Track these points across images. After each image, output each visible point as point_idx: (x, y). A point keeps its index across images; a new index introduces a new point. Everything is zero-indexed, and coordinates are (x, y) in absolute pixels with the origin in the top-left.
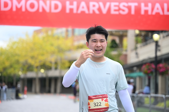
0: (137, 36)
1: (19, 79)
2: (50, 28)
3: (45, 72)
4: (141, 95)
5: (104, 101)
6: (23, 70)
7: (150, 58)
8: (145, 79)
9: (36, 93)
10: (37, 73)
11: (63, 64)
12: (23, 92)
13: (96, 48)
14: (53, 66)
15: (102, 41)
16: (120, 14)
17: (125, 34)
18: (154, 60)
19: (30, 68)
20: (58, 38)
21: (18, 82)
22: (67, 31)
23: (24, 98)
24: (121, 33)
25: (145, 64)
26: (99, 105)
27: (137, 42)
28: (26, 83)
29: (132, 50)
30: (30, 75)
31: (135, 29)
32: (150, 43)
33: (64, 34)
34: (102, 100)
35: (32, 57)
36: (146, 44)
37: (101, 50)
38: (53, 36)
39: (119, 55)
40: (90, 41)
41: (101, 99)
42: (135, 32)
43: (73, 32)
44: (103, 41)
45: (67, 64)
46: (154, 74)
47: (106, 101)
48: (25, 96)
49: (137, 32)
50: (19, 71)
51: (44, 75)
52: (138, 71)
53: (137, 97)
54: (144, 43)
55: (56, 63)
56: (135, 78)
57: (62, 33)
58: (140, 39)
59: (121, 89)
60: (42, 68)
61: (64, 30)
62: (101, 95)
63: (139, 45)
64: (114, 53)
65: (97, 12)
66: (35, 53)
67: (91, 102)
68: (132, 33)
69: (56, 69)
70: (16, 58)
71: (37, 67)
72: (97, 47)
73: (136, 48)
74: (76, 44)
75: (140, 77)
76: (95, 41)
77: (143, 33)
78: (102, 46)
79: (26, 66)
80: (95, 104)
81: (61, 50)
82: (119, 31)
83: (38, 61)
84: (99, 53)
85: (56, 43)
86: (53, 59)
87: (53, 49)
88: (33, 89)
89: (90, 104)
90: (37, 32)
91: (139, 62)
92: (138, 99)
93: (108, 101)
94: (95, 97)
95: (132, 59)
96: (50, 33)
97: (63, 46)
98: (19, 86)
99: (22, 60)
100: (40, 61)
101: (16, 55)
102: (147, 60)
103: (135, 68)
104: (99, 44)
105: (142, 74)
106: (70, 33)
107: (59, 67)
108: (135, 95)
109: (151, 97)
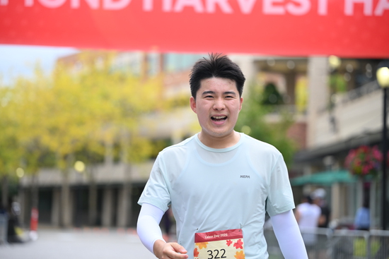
0: (334, 72)
1: (16, 190)
2: (101, 52)
3: (86, 170)
4: (344, 232)
5: (232, 245)
6: (27, 163)
7: (369, 134)
8: (355, 191)
9: (62, 226)
10: (65, 173)
11: (136, 148)
12: (29, 225)
13: (214, 113)
14: (109, 154)
15: (227, 96)
16: (288, 14)
17: (301, 67)
18: (379, 137)
19: (45, 159)
20: (122, 79)
21: (15, 198)
22: (146, 60)
23: (30, 240)
24: (290, 66)
25: (356, 148)
26: (220, 255)
27: (333, 89)
28: (36, 200)
29: (320, 112)
30: (47, 177)
31: (329, 54)
32: (369, 92)
33: (138, 69)
34: (229, 244)
35: (53, 131)
36: (359, 95)
37: (225, 119)
38: (108, 73)
39: (286, 125)
40: (199, 94)
41: (224, 242)
42: (328, 63)
43: (163, 62)
44: (229, 95)
45: (147, 150)
46: (380, 176)
47: (238, 245)
48: (33, 235)
49: (335, 62)
50: (17, 167)
51: (85, 179)
52: (337, 167)
53: (334, 237)
54: (354, 92)
55: (117, 146)
56: (327, 187)
57: (131, 64)
58: (342, 80)
59: (277, 212)
60: (78, 159)
61: (137, 55)
62: (227, 232)
63: (339, 98)
64: (272, 119)
65: (227, 8)
66: (61, 120)
67: (200, 248)
68: (321, 65)
69: (117, 161)
70: (10, 131)
71: (66, 157)
72: (216, 110)
73: (331, 106)
74: (171, 94)
75: (342, 184)
76: (211, 95)
77: (350, 66)
78: (227, 107)
79: (37, 154)
80: (210, 253)
81: (129, 111)
82: (285, 61)
83: (67, 140)
84: (219, 126)
85: (117, 91)
86: (108, 135)
87: (109, 107)
88: (55, 217)
89: (198, 253)
90: (66, 62)
91: (339, 143)
92: (336, 241)
93: (243, 245)
94: (211, 237)
95: (321, 135)
96: (100, 65)
97: (135, 101)
98: (17, 207)
99: (24, 138)
100: (74, 141)
101: (10, 123)
102: (362, 138)
103: (328, 161)
104: (221, 103)
105: (346, 176)
106: (154, 66)
107: (125, 157)
108: (327, 232)
109: (371, 237)
